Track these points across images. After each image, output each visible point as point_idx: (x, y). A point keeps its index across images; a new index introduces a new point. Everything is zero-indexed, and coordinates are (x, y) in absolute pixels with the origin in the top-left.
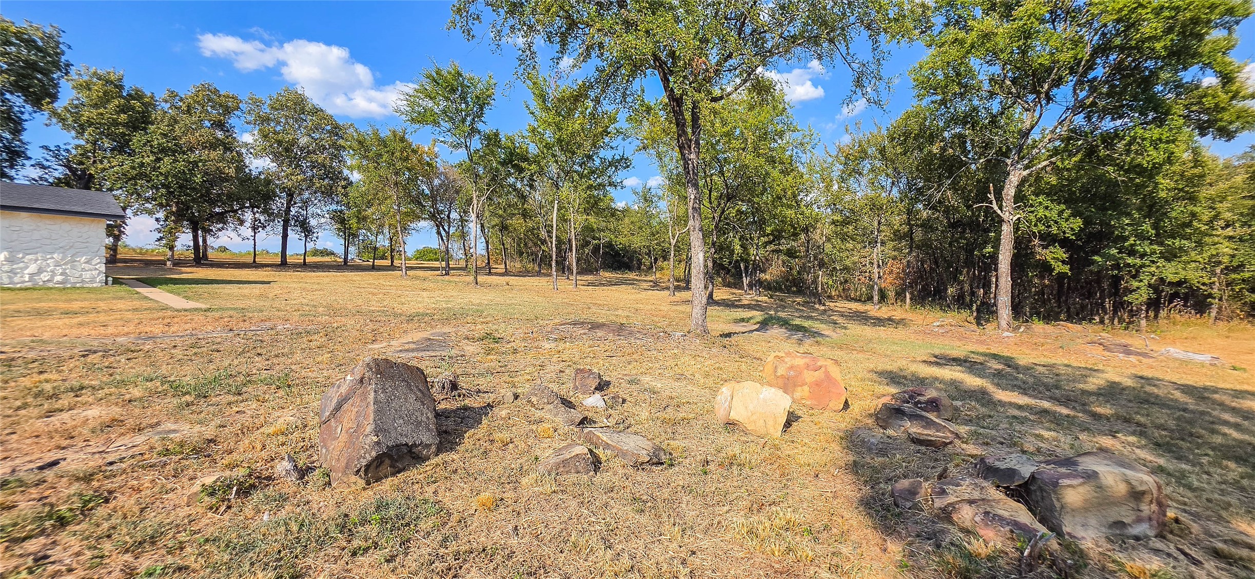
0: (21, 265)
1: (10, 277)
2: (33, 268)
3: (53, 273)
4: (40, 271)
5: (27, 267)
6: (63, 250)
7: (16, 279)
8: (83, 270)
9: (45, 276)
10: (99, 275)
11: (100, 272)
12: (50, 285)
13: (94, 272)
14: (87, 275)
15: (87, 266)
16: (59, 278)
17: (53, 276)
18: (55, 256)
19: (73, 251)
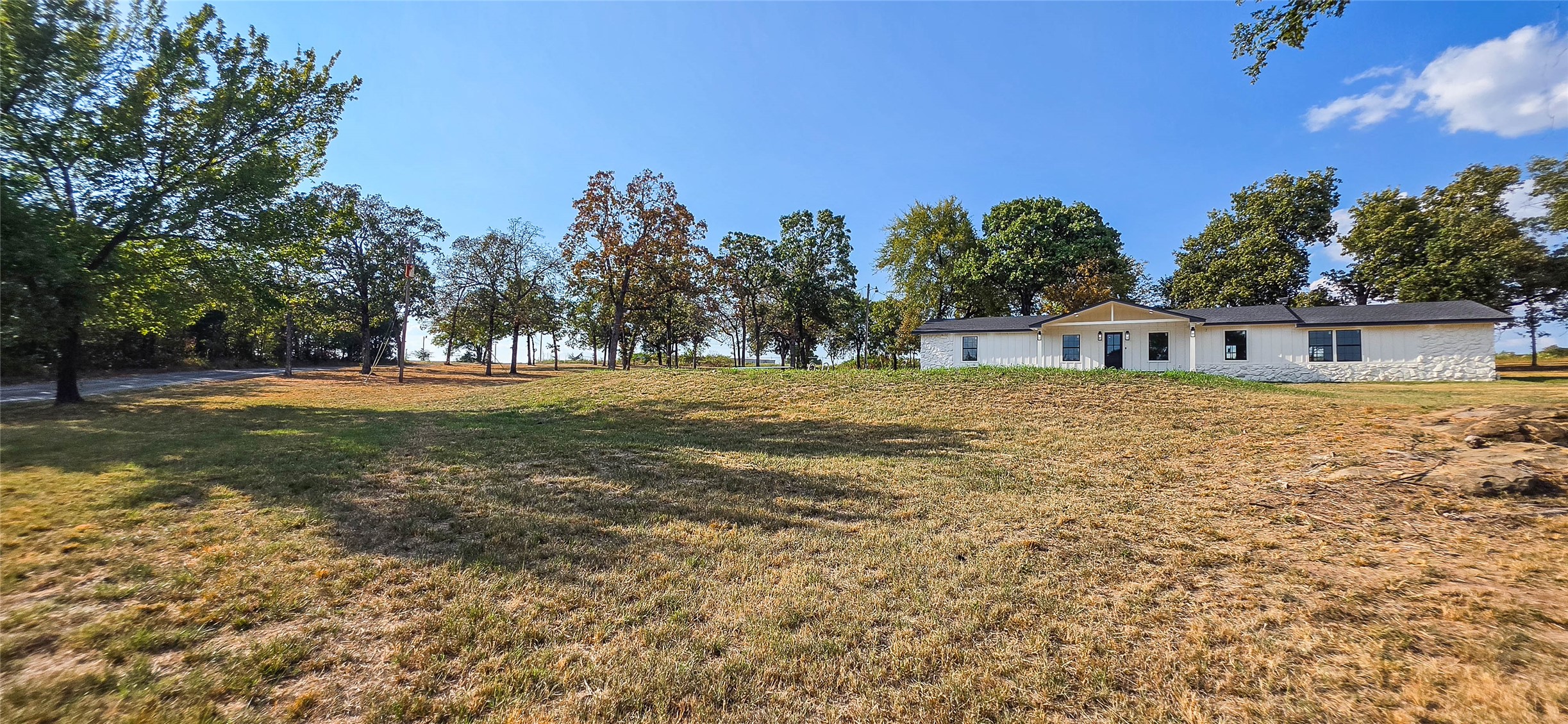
0: (1431, 365)
1: (1424, 374)
2: (1439, 367)
3: (1454, 370)
4: (1445, 369)
5: (1435, 366)
6: (1461, 351)
7: (1428, 376)
8: (1477, 367)
9: (1448, 373)
10: (1490, 371)
11: (1492, 369)
12: (1452, 379)
13: (1486, 369)
14: (1480, 372)
15: (1480, 364)
16: (1458, 375)
17: (1453, 373)
18: (1455, 357)
19: (1468, 352)
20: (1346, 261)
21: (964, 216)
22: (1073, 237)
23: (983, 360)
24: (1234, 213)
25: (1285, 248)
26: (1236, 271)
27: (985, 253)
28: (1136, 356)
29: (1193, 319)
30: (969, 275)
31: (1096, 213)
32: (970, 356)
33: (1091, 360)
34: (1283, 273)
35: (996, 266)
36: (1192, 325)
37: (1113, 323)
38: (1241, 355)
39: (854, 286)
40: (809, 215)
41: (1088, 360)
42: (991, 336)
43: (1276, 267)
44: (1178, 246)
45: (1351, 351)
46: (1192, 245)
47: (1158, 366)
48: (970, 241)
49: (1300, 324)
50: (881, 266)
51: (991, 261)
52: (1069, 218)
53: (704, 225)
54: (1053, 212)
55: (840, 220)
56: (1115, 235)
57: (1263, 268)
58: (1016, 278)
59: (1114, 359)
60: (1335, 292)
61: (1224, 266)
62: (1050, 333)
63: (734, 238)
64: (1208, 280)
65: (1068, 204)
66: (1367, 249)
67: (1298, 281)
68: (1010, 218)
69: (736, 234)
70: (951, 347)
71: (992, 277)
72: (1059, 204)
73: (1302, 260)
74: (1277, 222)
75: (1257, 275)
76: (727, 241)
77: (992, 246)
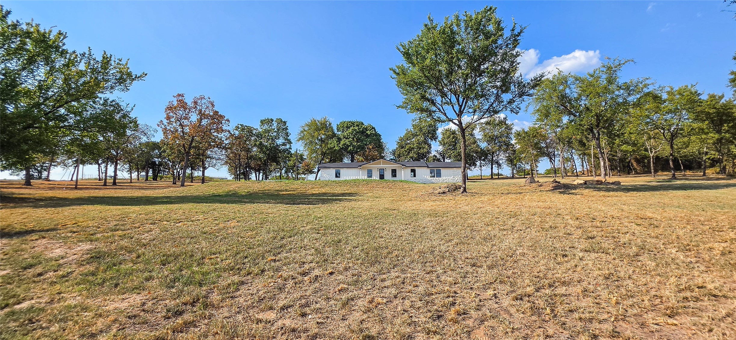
1: (453, 181)
2: (456, 179)
4: (458, 179)
16: (460, 181)
18: (459, 176)
20: (440, 148)
21: (330, 124)
22: (368, 136)
23: (343, 178)
24: (412, 130)
25: (426, 142)
26: (413, 148)
27: (339, 140)
28: (388, 175)
29: (403, 165)
30: (334, 147)
31: (374, 128)
32: (337, 175)
33: (376, 176)
34: (425, 150)
35: (344, 144)
36: (403, 167)
37: (382, 166)
38: (415, 176)
39: (290, 148)
40: (272, 120)
41: (375, 177)
42: (345, 169)
43: (424, 148)
44: (397, 139)
45: (439, 175)
46: (401, 139)
47: (394, 179)
48: (334, 135)
49: (428, 167)
50: (298, 141)
51: (342, 142)
52: (366, 129)
53: (228, 121)
54: (361, 127)
55: (285, 122)
56: (380, 136)
57: (420, 148)
58: (350, 149)
59: (382, 177)
60: (438, 156)
61: (410, 147)
62: (363, 168)
63: (240, 126)
64: (406, 151)
65: (366, 124)
66: (444, 145)
67: (429, 152)
68: (348, 128)
69: (241, 125)
70: (331, 173)
71: (342, 148)
72: (362, 124)
73: (430, 146)
74: (424, 134)
75: (419, 150)
76: (237, 128)
77: (342, 137)
